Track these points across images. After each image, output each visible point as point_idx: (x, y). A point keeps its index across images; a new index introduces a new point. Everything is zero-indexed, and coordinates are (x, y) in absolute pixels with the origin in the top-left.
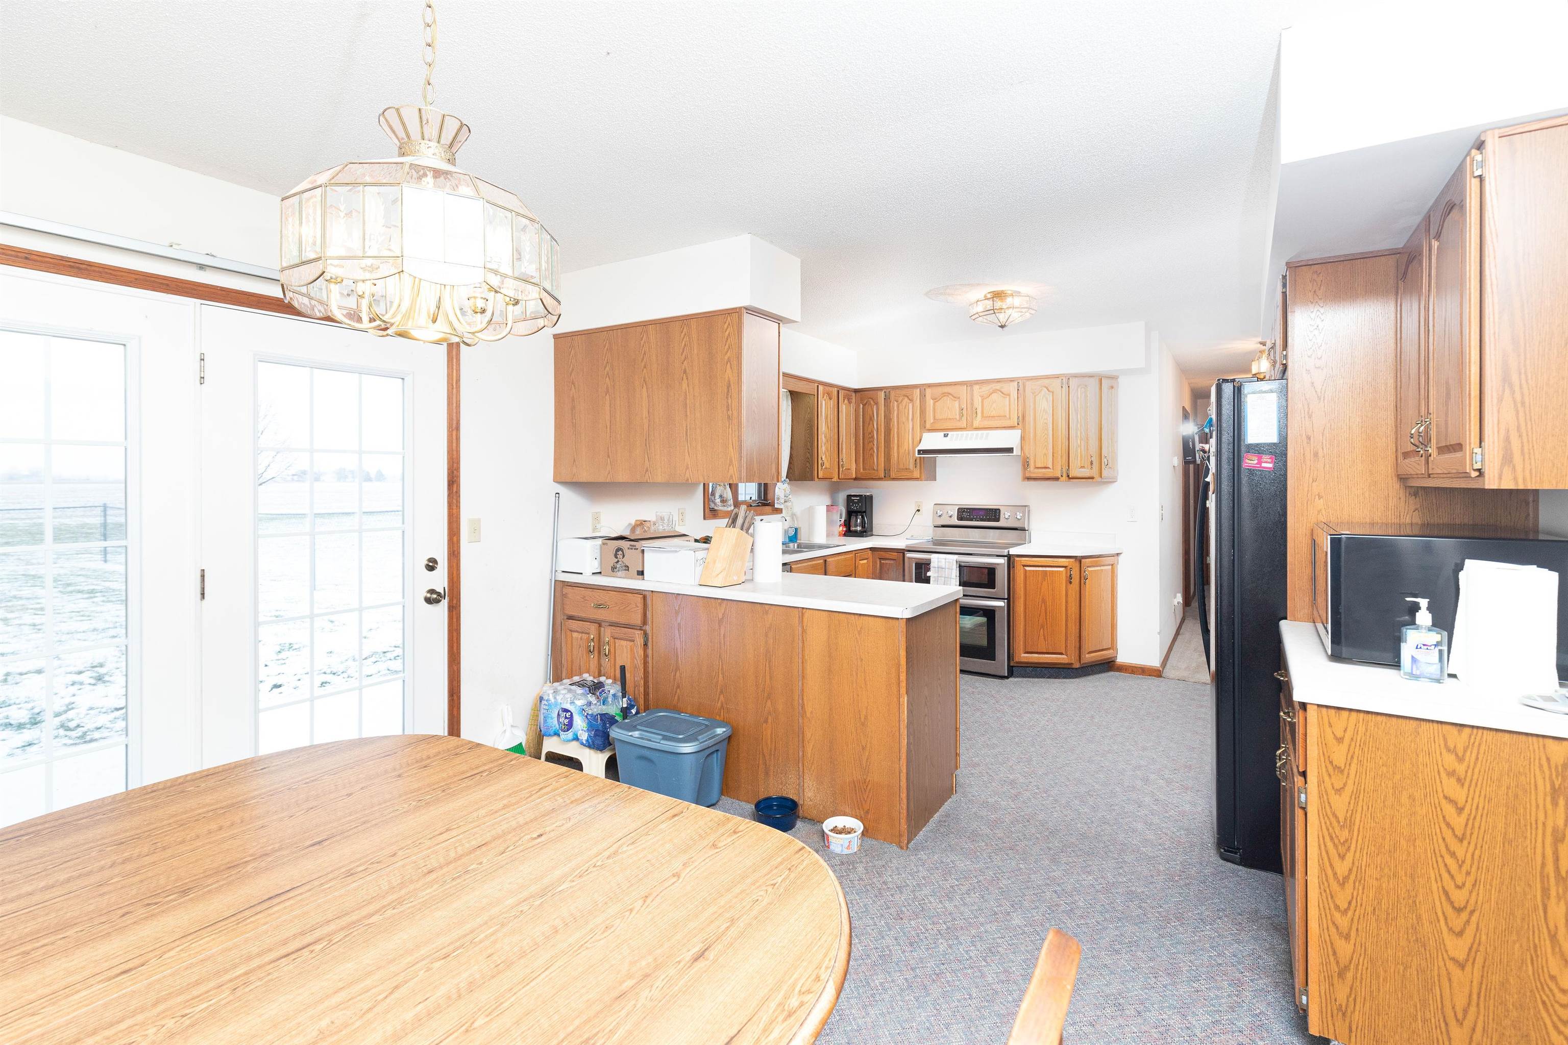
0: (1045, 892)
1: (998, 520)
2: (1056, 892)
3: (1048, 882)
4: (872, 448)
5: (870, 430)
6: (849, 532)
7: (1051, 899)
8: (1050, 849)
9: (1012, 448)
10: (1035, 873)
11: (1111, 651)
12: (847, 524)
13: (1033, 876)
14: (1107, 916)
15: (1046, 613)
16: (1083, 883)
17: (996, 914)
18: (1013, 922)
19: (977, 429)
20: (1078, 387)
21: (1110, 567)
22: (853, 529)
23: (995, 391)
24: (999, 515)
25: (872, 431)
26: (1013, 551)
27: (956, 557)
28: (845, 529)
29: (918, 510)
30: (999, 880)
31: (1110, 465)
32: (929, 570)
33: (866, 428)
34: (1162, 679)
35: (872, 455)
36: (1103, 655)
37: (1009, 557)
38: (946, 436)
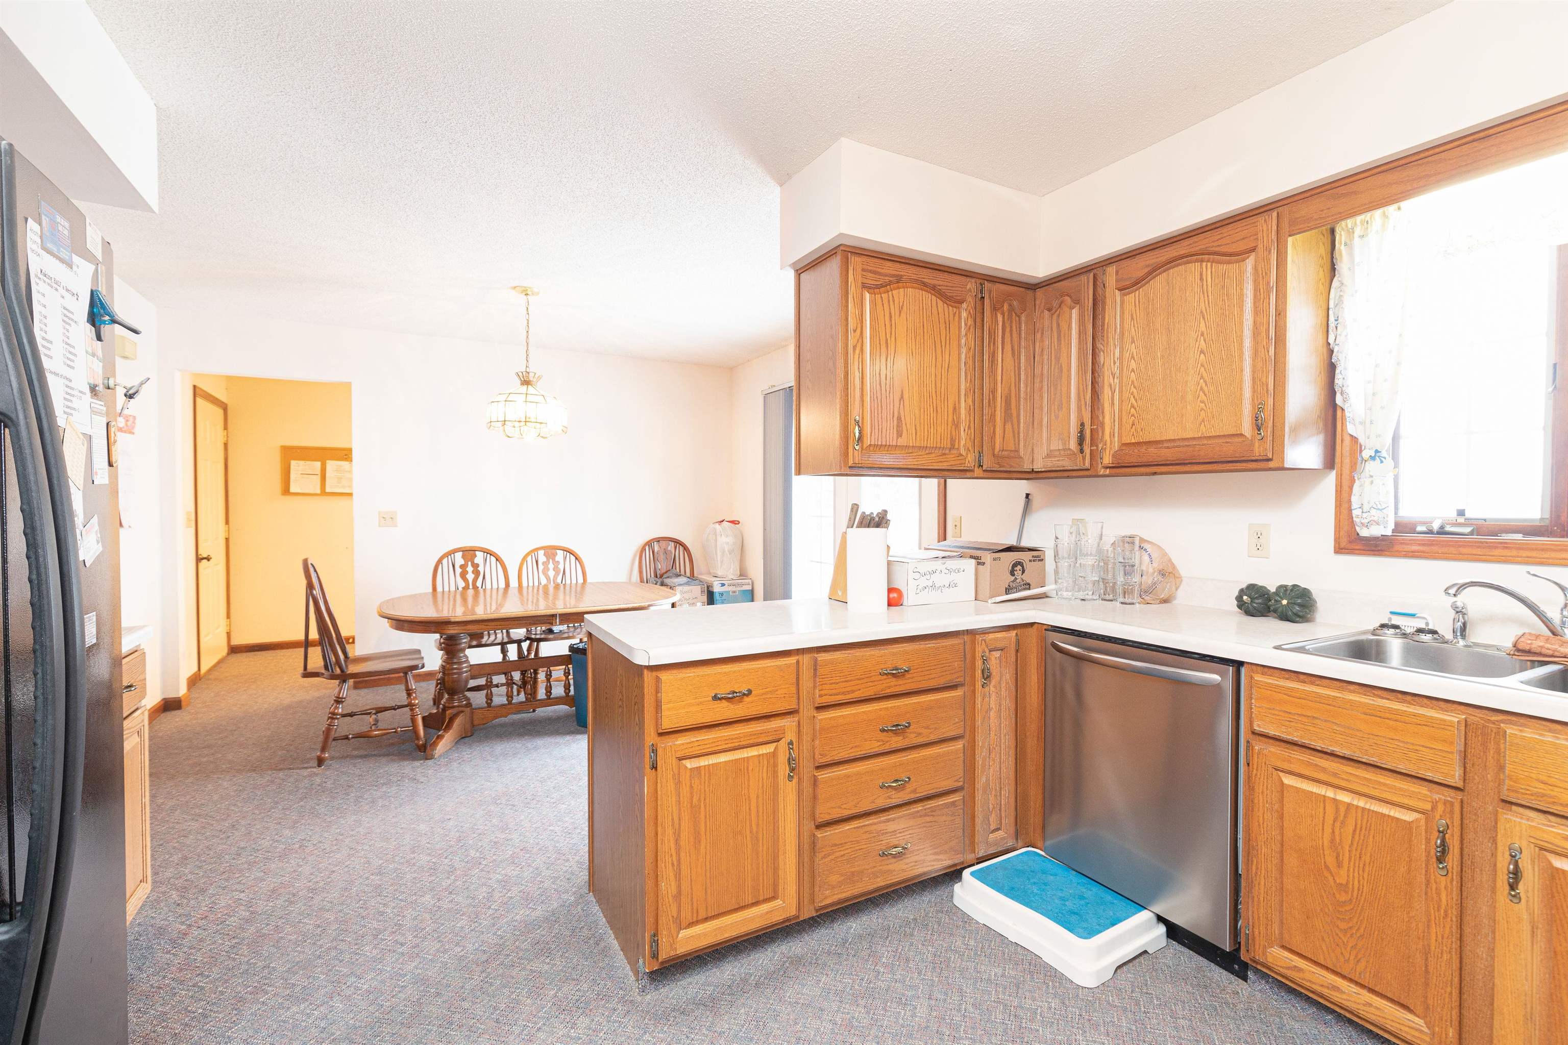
0: (414, 937)
2: (402, 945)
3: (416, 951)
7: (404, 935)
8: (438, 994)
10: (438, 951)
13: (438, 945)
14: (334, 953)
16: (373, 975)
17: (451, 893)
18: (429, 896)
30: (471, 921)
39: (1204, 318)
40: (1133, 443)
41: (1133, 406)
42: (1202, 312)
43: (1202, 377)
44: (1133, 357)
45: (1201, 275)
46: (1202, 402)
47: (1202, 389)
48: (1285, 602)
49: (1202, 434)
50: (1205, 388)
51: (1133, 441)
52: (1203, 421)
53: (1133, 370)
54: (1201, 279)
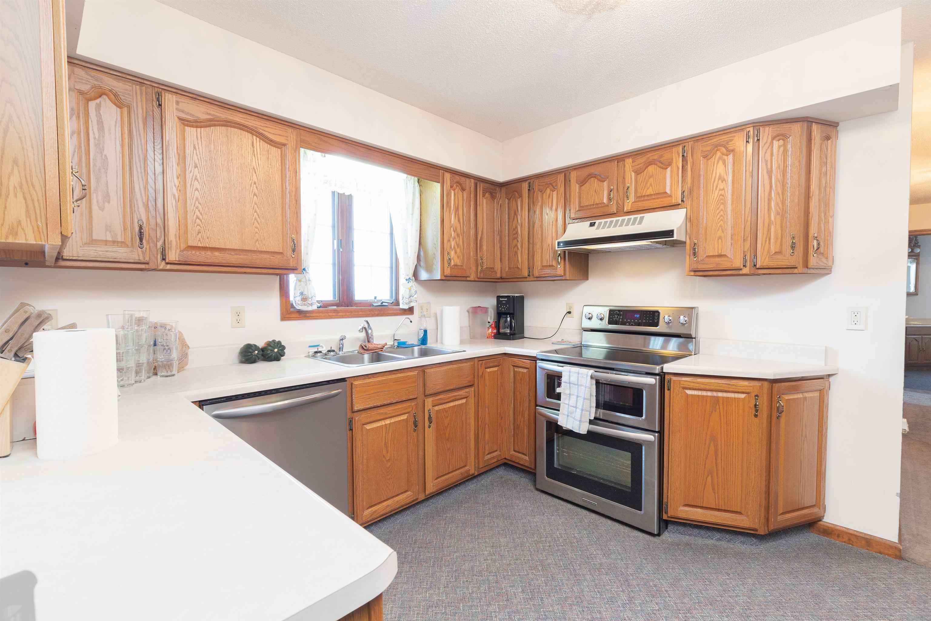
1: (656, 325)
4: (516, 245)
5: (514, 226)
6: (499, 336)
9: (672, 231)
11: (815, 510)
12: (497, 325)
15: (716, 455)
19: (629, 213)
20: (773, 139)
21: (817, 394)
22: (502, 331)
23: (651, 163)
24: (658, 319)
25: (516, 227)
26: (668, 367)
27: (591, 371)
28: (495, 331)
29: (569, 313)
31: (822, 250)
32: (559, 385)
33: (510, 224)
34: (904, 564)
35: (516, 253)
36: (805, 516)
37: (662, 375)
38: (592, 225)
39: (255, 173)
40: (199, 247)
41: (198, 218)
42: (254, 168)
43: (256, 212)
44: (196, 179)
45: (253, 143)
46: (256, 228)
47: (255, 219)
48: (276, 350)
49: (257, 249)
50: (258, 219)
51: (200, 245)
52: (258, 240)
53: (197, 189)
54: (253, 145)
